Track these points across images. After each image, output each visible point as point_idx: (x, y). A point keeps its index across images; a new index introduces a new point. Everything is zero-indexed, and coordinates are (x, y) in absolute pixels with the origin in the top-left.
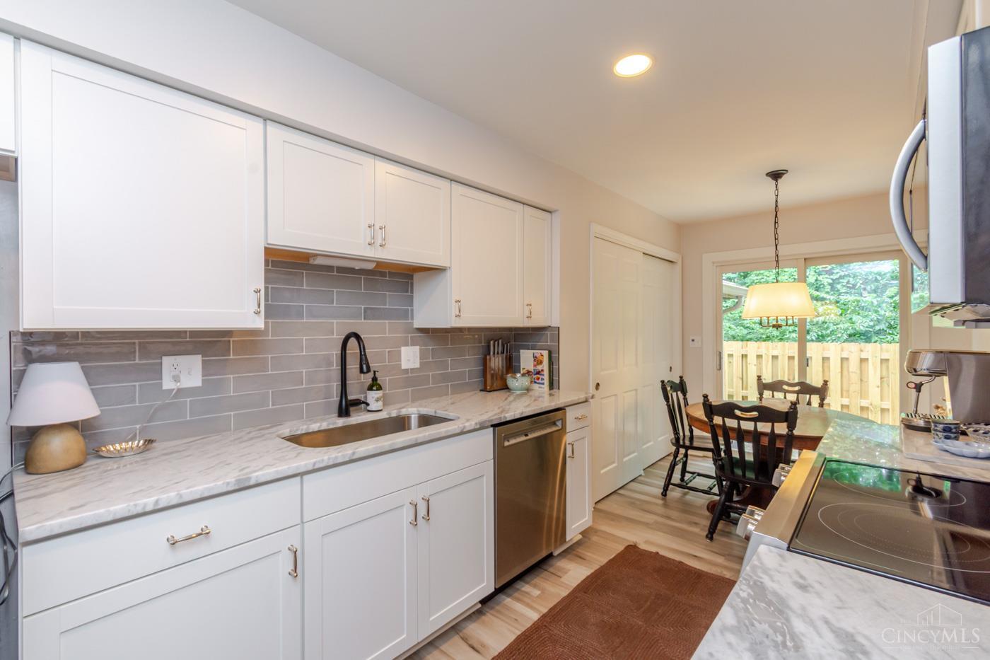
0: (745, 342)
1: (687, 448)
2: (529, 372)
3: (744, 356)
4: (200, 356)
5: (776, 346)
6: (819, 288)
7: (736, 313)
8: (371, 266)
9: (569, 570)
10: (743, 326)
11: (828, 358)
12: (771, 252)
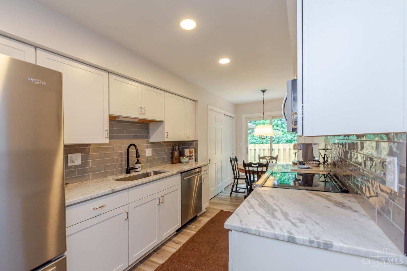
0: (255, 145)
1: (238, 179)
2: (188, 156)
3: (255, 150)
4: (80, 154)
5: (265, 146)
6: (278, 125)
7: (252, 134)
8: (137, 120)
9: (203, 219)
10: (255, 139)
11: (280, 149)
12: (262, 114)
